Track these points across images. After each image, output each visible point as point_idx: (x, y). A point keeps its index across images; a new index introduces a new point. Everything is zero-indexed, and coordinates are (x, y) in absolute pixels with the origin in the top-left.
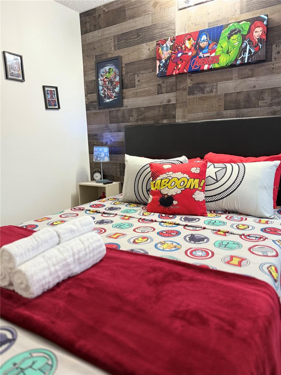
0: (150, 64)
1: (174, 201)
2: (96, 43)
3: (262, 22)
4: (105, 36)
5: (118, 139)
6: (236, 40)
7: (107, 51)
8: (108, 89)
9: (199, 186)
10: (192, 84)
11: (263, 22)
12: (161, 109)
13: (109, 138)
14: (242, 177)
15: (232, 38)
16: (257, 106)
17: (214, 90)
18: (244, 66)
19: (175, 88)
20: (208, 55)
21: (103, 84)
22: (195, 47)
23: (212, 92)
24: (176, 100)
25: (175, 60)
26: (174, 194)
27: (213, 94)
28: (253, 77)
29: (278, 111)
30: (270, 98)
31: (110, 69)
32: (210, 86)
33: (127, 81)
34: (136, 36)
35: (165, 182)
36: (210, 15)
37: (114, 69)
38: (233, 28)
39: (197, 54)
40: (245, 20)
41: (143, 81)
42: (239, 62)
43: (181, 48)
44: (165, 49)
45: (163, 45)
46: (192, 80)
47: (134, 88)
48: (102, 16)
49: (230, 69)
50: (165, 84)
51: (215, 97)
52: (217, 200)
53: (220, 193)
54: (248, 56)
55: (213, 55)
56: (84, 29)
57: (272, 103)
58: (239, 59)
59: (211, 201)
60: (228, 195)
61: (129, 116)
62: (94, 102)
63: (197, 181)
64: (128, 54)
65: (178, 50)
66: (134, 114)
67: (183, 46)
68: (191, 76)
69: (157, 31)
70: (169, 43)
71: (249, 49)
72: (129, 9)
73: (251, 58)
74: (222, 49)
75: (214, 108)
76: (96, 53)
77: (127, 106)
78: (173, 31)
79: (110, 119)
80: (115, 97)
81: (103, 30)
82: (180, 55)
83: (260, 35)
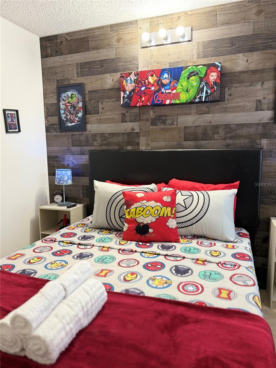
0: (114, 93)
1: (150, 229)
2: (58, 68)
3: (216, 69)
4: (68, 63)
5: (81, 162)
6: (194, 81)
7: (70, 77)
8: (70, 113)
9: (172, 214)
10: (154, 115)
11: (218, 68)
12: (125, 136)
13: (72, 161)
14: (208, 205)
15: (191, 78)
16: (213, 139)
17: (175, 123)
18: (201, 104)
19: (138, 118)
20: (170, 91)
21: (65, 108)
22: (158, 83)
23: (173, 124)
24: (140, 129)
25: (139, 93)
26: (150, 222)
27: (174, 126)
28: (209, 113)
29: (231, 144)
30: (224, 132)
31: (72, 94)
32: (171, 119)
33: (91, 108)
34: (100, 66)
35: (140, 210)
36: (170, 56)
37: (77, 95)
38: (192, 71)
39: (160, 90)
40: (202, 65)
41: (107, 109)
42: (197, 100)
43: (145, 82)
44: (129, 81)
45: (127, 78)
46: (154, 112)
47: (98, 115)
48: (64, 43)
49: (190, 105)
50: (129, 113)
51: (176, 129)
52: (187, 226)
53: (190, 220)
54: (205, 96)
55: (174, 91)
56: (45, 53)
57: (226, 137)
58: (198, 97)
59: (182, 227)
60: (197, 222)
61: (93, 140)
62: (55, 125)
63: (169, 209)
64: (92, 82)
65: (142, 84)
66: (98, 139)
67: (146, 81)
68: (154, 109)
69: (120, 64)
70: (133, 77)
71: (206, 89)
72: (92, 40)
73: (208, 98)
74: (182, 87)
75: (175, 139)
76: (57, 78)
77: (90, 131)
78: (136, 66)
79: (72, 142)
80: (78, 121)
81: (65, 56)
82: (143, 89)
83: (215, 79)
